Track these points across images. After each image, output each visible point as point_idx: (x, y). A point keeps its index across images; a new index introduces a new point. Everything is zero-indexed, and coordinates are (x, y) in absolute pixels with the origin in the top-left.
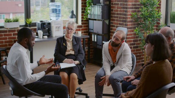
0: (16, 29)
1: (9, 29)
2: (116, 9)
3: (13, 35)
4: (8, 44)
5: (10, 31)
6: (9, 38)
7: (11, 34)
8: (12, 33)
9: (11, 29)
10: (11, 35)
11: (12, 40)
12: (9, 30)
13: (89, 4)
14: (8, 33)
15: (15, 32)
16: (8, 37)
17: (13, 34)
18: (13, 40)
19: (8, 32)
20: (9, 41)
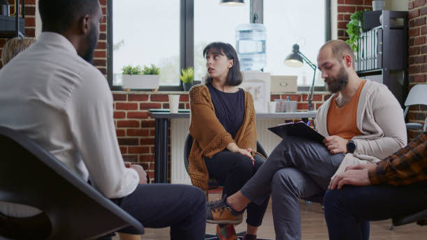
0: (147, 93)
1: (132, 90)
2: (421, 36)
3: (141, 108)
4: (125, 129)
5: (132, 97)
6: (130, 115)
7: (136, 104)
8: (139, 103)
9: (136, 93)
10: (135, 107)
11: (137, 120)
12: (129, 95)
13: (354, 32)
14: (127, 102)
15: (147, 100)
16: (126, 112)
17: (141, 104)
18: (140, 121)
19: (129, 100)
20: (131, 122)
